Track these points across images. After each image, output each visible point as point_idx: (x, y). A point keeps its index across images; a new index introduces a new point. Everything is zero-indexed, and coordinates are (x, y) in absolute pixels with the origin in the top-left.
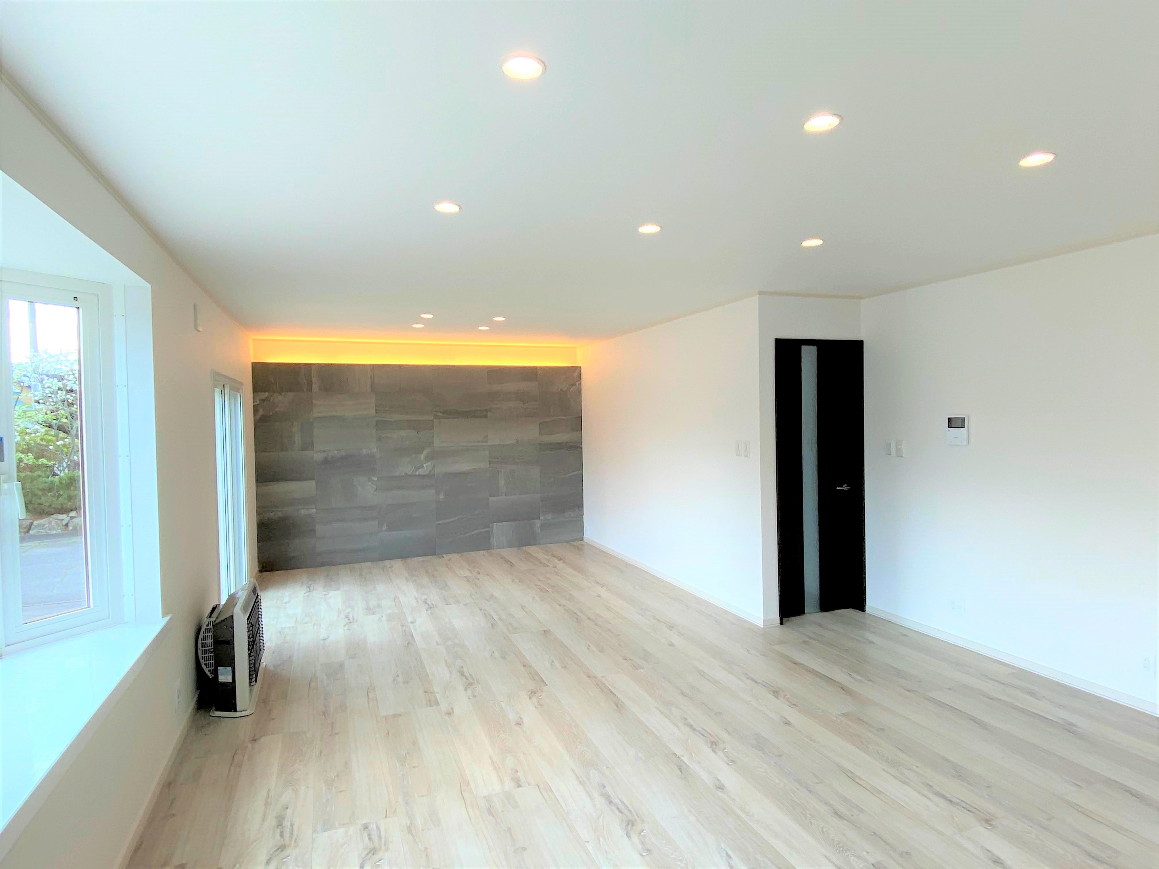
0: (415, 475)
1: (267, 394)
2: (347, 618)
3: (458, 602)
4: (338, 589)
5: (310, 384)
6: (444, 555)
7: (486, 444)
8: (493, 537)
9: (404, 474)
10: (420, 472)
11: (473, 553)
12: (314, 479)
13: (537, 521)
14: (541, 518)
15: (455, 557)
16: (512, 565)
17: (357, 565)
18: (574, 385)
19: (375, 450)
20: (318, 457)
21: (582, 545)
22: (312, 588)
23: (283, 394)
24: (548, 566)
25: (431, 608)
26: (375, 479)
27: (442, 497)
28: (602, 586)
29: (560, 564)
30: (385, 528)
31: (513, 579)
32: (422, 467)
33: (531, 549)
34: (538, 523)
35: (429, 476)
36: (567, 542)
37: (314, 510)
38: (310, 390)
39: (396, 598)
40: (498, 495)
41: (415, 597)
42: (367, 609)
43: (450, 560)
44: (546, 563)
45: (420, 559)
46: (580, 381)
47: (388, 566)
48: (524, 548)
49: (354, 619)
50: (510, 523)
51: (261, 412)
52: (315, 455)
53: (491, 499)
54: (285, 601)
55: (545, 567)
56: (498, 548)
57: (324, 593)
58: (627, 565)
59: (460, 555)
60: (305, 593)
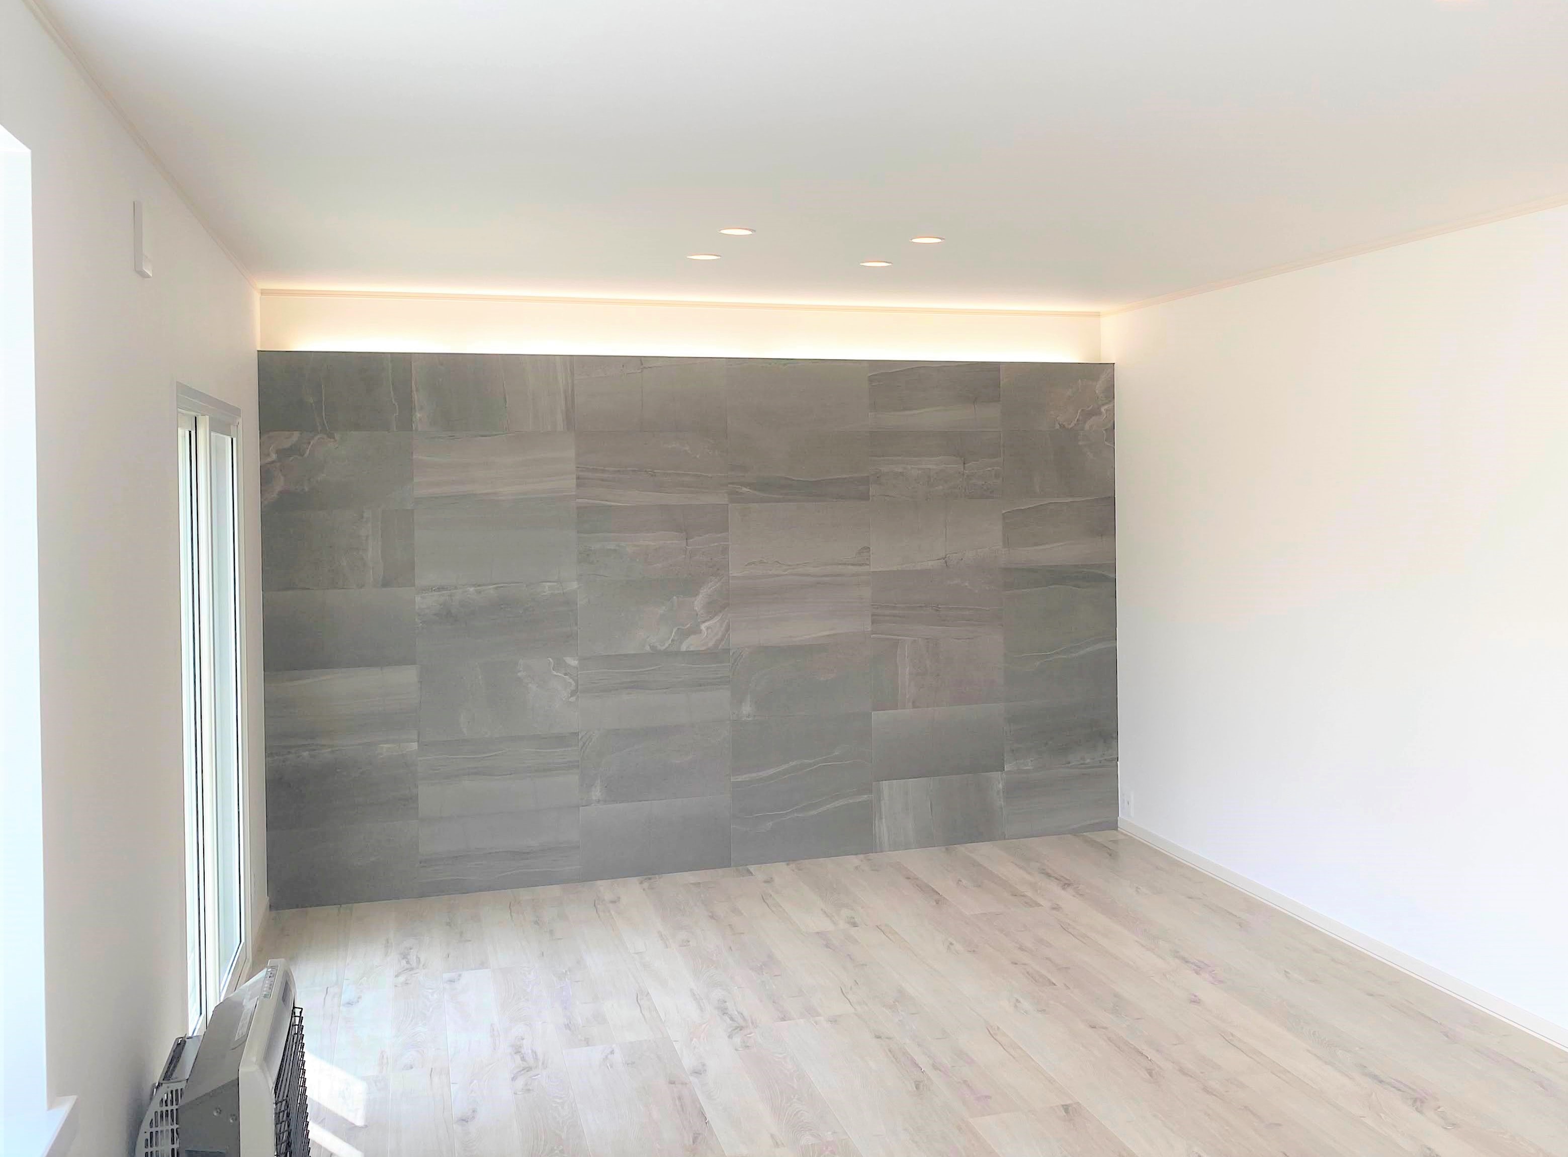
0: (677, 653)
1: (296, 435)
2: (518, 1052)
3: (810, 1012)
4: (483, 965)
5: (407, 405)
6: (752, 868)
7: (865, 569)
8: (881, 818)
9: (648, 648)
10: (691, 644)
11: (829, 864)
12: (413, 663)
13: (996, 775)
14: (1007, 768)
15: (782, 872)
16: (939, 900)
17: (525, 894)
18: (1096, 412)
19: (575, 585)
20: (426, 602)
21: (1115, 842)
22: (413, 958)
23: (337, 436)
24: (1039, 905)
25: (741, 1028)
26: (573, 662)
27: (747, 709)
28: (1199, 968)
29: (1068, 900)
30: (597, 793)
31: (951, 944)
32: (695, 631)
33: (983, 852)
34: (998, 781)
35: (713, 655)
36: (1075, 832)
37: (415, 746)
38: (406, 424)
39: (641, 997)
40: (895, 707)
41: (691, 990)
42: (567, 1026)
43: (769, 881)
44: (1029, 894)
45: (690, 877)
46: (1112, 405)
47: (608, 896)
48: (962, 849)
49: (536, 1058)
50: (923, 781)
51: (279, 484)
52: (418, 599)
53: (878, 717)
54: (345, 997)
55: (1031, 906)
56: (895, 846)
57: (447, 976)
58: (1253, 906)
59: (793, 866)
60: (397, 976)
